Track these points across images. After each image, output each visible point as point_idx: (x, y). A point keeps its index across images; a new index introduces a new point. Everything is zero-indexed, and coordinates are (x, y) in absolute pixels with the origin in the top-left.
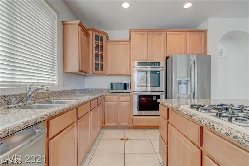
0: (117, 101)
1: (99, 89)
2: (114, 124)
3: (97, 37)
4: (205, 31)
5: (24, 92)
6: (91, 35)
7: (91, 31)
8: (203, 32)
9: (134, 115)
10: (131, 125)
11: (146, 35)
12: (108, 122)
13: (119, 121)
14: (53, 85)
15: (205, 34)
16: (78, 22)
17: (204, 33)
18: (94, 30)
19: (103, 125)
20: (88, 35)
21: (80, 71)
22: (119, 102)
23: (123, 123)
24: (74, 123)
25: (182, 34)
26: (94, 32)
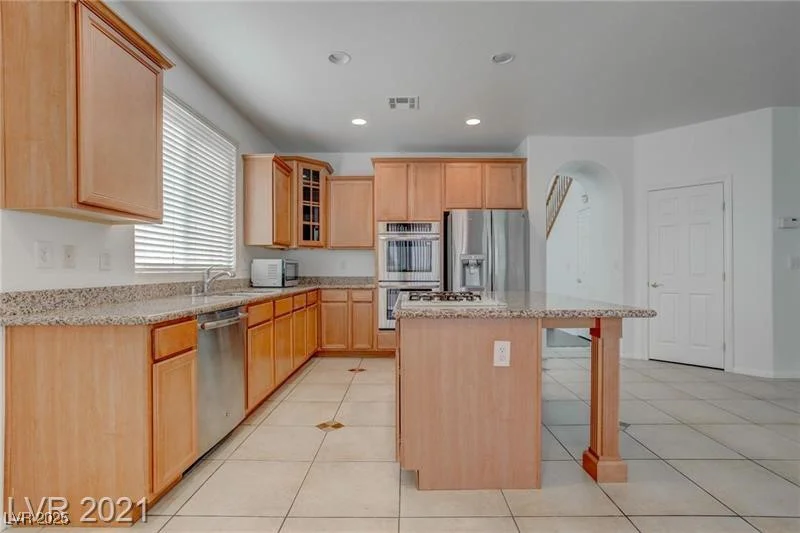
0: (346, 299)
1: (311, 278)
2: (341, 346)
3: (306, 172)
4: (522, 161)
5: (200, 279)
6: (295, 171)
7: (295, 163)
8: (519, 162)
9: (381, 329)
10: (375, 349)
11: (404, 170)
12: (328, 343)
13: (350, 341)
14: (229, 268)
15: (522, 167)
16: (272, 156)
17: (519, 165)
18: (300, 160)
19: (319, 349)
20: (288, 171)
21: (275, 244)
22: (350, 303)
23: (359, 346)
24: (269, 320)
25: (475, 167)
26: (300, 164)
